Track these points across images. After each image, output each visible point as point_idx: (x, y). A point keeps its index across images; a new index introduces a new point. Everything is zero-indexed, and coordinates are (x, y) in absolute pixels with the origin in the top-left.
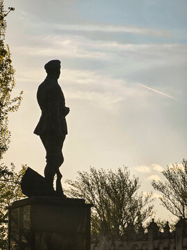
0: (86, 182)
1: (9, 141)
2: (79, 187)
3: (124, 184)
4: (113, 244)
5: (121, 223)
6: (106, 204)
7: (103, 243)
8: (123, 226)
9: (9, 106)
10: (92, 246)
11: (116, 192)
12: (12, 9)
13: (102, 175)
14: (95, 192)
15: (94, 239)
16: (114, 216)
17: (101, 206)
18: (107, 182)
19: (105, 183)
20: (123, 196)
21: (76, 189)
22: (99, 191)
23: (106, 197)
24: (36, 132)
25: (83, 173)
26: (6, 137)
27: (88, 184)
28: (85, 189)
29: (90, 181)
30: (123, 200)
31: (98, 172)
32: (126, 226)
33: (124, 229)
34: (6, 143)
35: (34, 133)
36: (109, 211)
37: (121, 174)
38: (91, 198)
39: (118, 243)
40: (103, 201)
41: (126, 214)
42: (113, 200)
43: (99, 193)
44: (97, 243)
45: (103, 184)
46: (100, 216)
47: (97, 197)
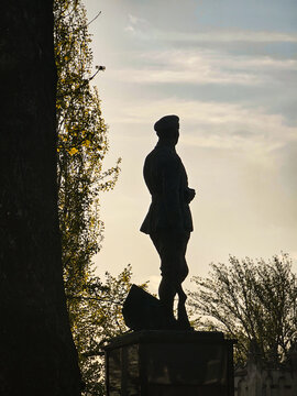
0: (223, 279)
1: (102, 237)
2: (213, 288)
3: (284, 280)
4: (270, 376)
5: (281, 343)
6: (256, 313)
7: (253, 375)
8: (284, 346)
9: (100, 182)
10: (237, 380)
11: (271, 294)
12: (101, 68)
13: (249, 268)
14: (238, 294)
15: (239, 370)
16: (269, 331)
17: (248, 316)
18: (257, 279)
19: (253, 280)
20: (283, 298)
21: (208, 291)
22: (245, 293)
23: (255, 301)
24: (144, 229)
25: (218, 266)
26: (97, 231)
27: (227, 283)
28: (222, 291)
29: (230, 278)
30: (282, 305)
31: (241, 264)
32: (288, 346)
33: (285, 350)
34: (98, 241)
35: (141, 230)
36: (260, 323)
37: (278, 265)
38: (232, 304)
39: (276, 374)
40: (251, 309)
41: (287, 326)
42: (267, 305)
43: (245, 296)
44: (244, 375)
45: (251, 282)
46: (247, 330)
47: (241, 302)
